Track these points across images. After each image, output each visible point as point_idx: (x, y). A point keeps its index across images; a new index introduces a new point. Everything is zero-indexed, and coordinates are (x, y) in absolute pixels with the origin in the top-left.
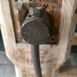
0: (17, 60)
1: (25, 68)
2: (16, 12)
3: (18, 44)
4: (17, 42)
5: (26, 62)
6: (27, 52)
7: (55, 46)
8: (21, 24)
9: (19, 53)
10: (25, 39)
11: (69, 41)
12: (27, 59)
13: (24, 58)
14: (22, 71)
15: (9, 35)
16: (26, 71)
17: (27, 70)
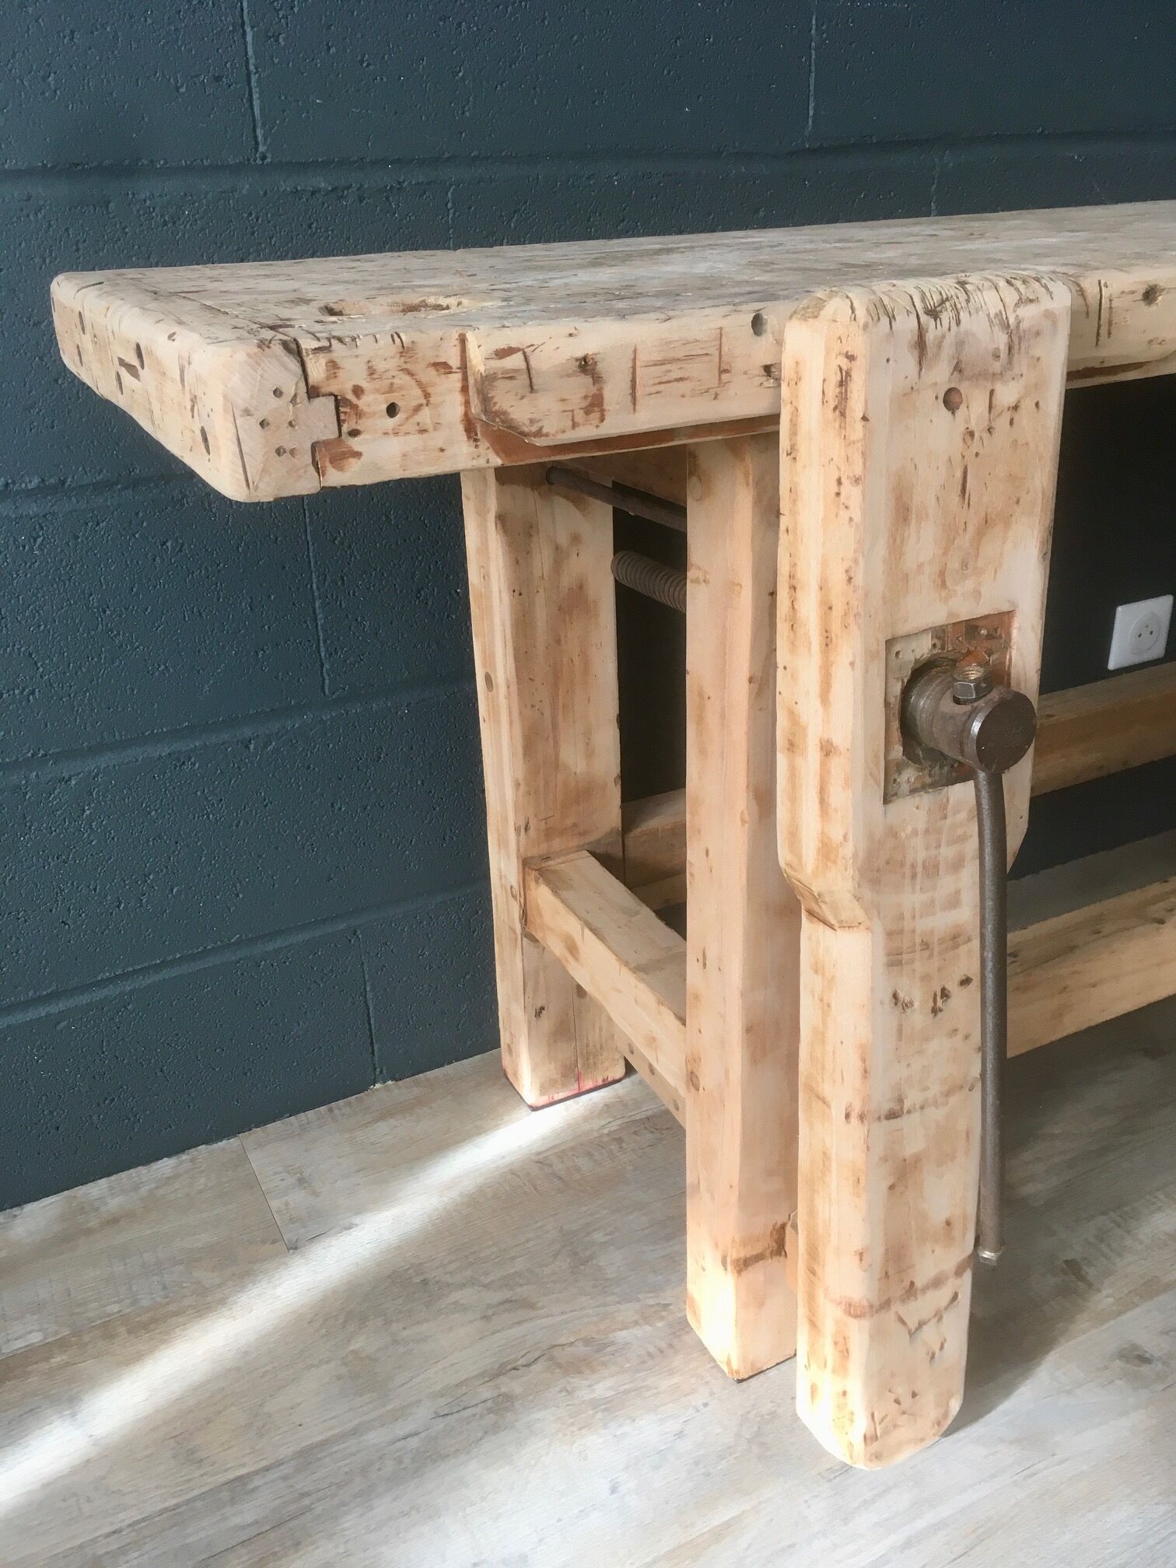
0: (876, 881)
2: (895, 691)
4: (887, 799)
9: (890, 845)
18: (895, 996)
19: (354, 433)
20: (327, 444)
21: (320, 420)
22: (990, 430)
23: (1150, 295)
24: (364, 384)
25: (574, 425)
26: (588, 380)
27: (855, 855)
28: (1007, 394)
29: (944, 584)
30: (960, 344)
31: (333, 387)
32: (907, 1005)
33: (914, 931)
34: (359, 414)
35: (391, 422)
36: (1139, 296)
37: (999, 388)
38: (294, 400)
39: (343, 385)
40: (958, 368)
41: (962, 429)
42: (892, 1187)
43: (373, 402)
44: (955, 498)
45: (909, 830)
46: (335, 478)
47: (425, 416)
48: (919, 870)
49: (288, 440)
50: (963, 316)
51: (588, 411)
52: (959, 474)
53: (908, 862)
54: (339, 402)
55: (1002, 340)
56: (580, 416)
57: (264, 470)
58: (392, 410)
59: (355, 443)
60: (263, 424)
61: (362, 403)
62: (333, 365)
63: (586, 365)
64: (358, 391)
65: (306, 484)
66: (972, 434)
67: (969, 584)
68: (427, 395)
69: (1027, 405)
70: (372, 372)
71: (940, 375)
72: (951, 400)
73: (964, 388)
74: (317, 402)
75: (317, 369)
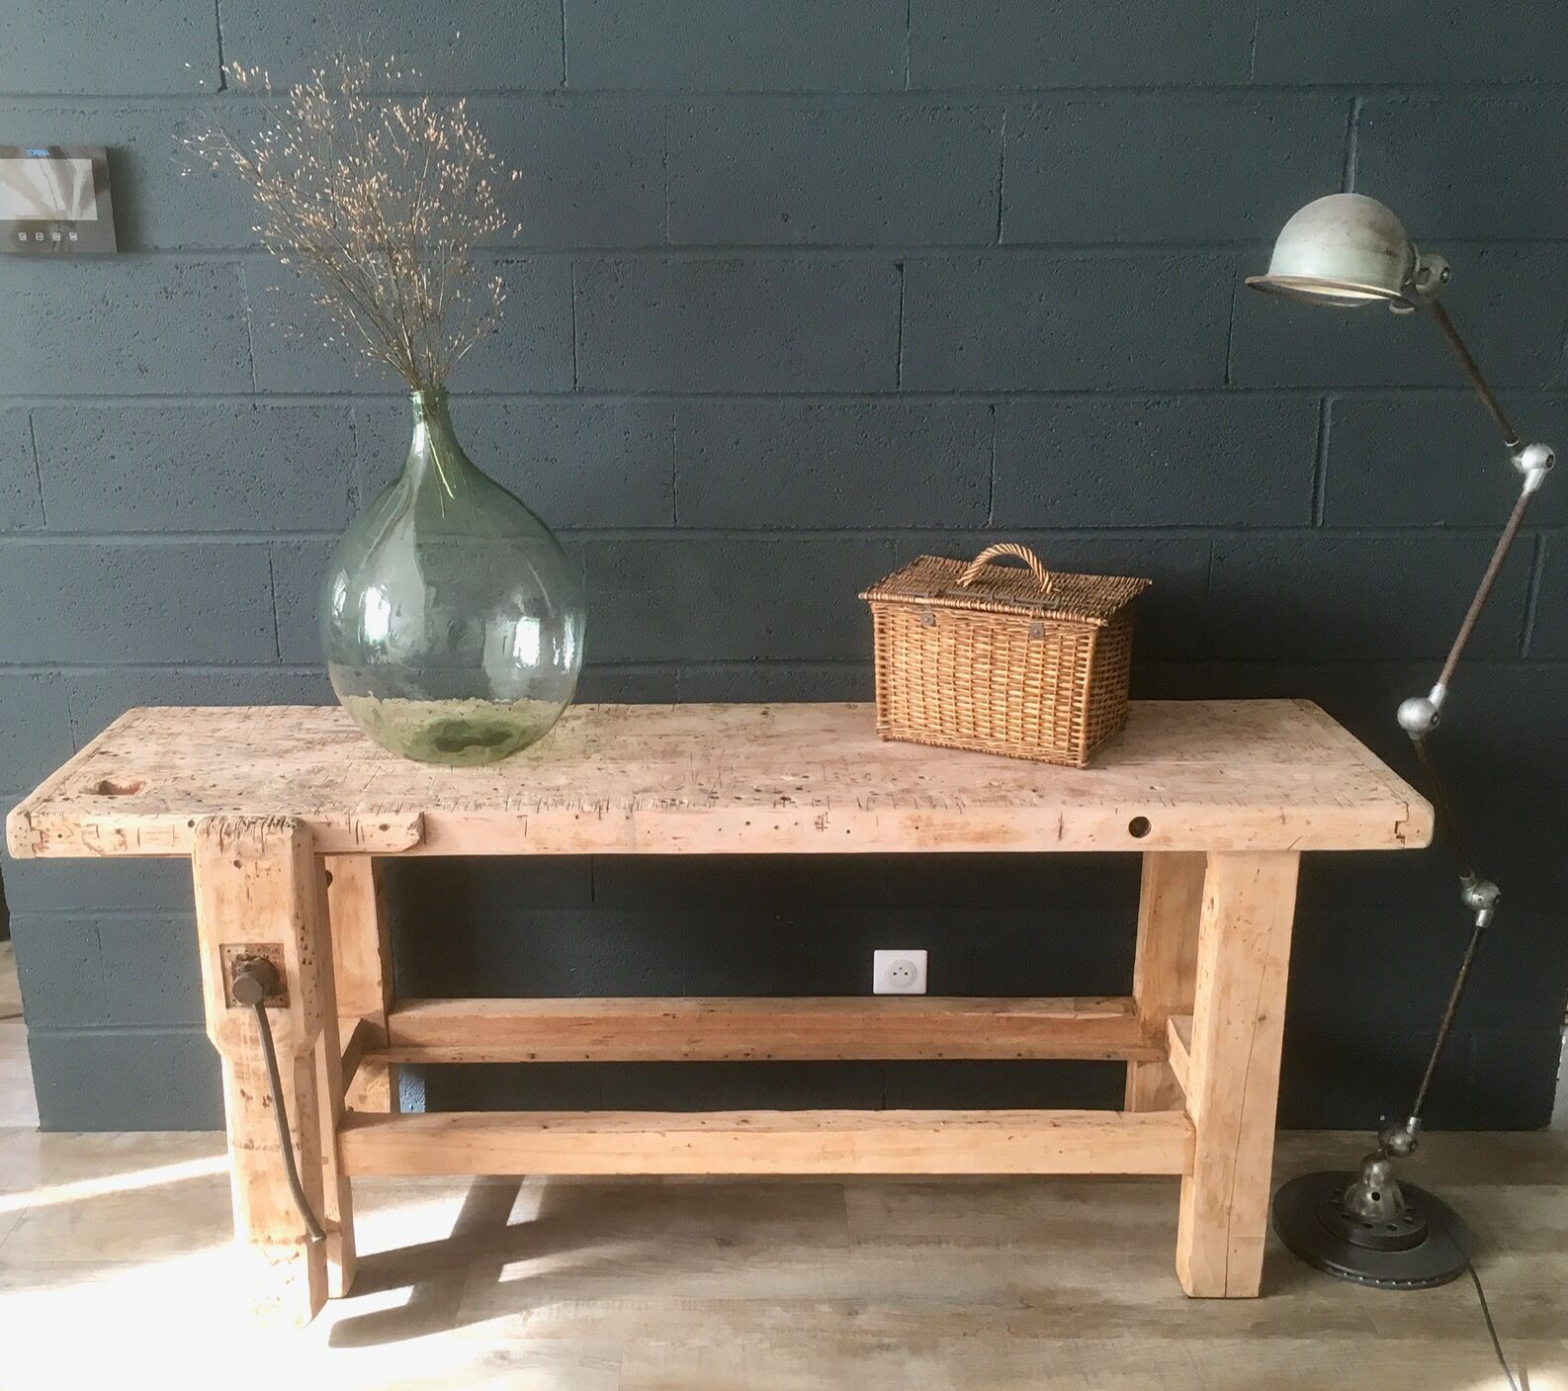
0: (226, 1039)
1: (241, 1058)
2: (229, 965)
3: (229, 1010)
4: (228, 1006)
5: (242, 1043)
6: (244, 1023)
7: (285, 1010)
8: (234, 978)
9: (231, 1025)
10: (240, 1001)
11: (305, 1002)
12: (245, 1037)
13: (239, 1035)
14: (236, 1064)
15: (217, 995)
16: (242, 1064)
17: (244, 1061)
18: (242, 1091)
19: (47, 842)
20: (38, 844)
21: (35, 838)
22: (258, 876)
23: (384, 828)
24: (50, 827)
25: (115, 850)
26: (120, 836)
27: (215, 1026)
28: (264, 864)
29: (244, 929)
30: (239, 846)
31: (40, 828)
32: (249, 1098)
33: (248, 1065)
34: (48, 836)
35: (60, 840)
36: (378, 827)
37: (259, 862)
38: (26, 831)
39: (43, 827)
40: (239, 853)
41: (244, 874)
42: (251, 1182)
43: (53, 834)
44: (246, 898)
45: (241, 1022)
46: (39, 855)
47: (72, 839)
48: (248, 1039)
49: (23, 841)
50: (241, 836)
51: (120, 845)
52: (245, 890)
53: (242, 1035)
54: (41, 833)
55: (260, 845)
56: (117, 847)
57: (16, 850)
58: (60, 836)
59: (47, 845)
60: (16, 837)
61: (50, 833)
62: (39, 822)
63: (118, 832)
64: (48, 830)
65: (31, 856)
66: (249, 877)
67: (257, 930)
68: (72, 833)
69: (274, 870)
70: (53, 825)
71: (232, 855)
72: (237, 864)
73: (242, 861)
74: (34, 832)
75: (34, 823)
